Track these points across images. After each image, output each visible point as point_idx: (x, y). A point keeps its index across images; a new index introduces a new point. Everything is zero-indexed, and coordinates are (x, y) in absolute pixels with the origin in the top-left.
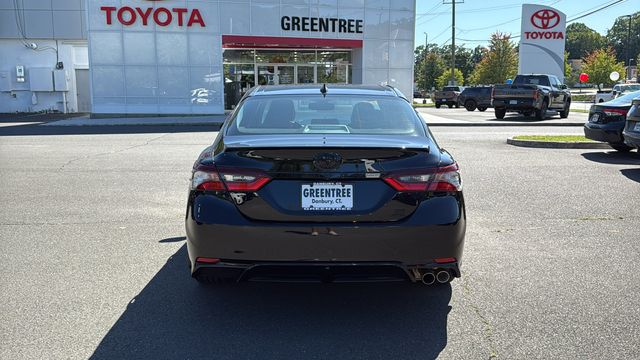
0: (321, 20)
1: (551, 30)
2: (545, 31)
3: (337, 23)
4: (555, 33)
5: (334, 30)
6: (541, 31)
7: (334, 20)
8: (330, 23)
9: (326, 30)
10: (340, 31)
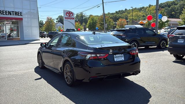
0: (9, 12)
1: (71, 17)
2: (70, 17)
3: (14, 13)
4: (72, 18)
5: (13, 15)
6: (69, 17)
7: (13, 12)
8: (12, 13)
9: (11, 14)
10: (15, 15)
